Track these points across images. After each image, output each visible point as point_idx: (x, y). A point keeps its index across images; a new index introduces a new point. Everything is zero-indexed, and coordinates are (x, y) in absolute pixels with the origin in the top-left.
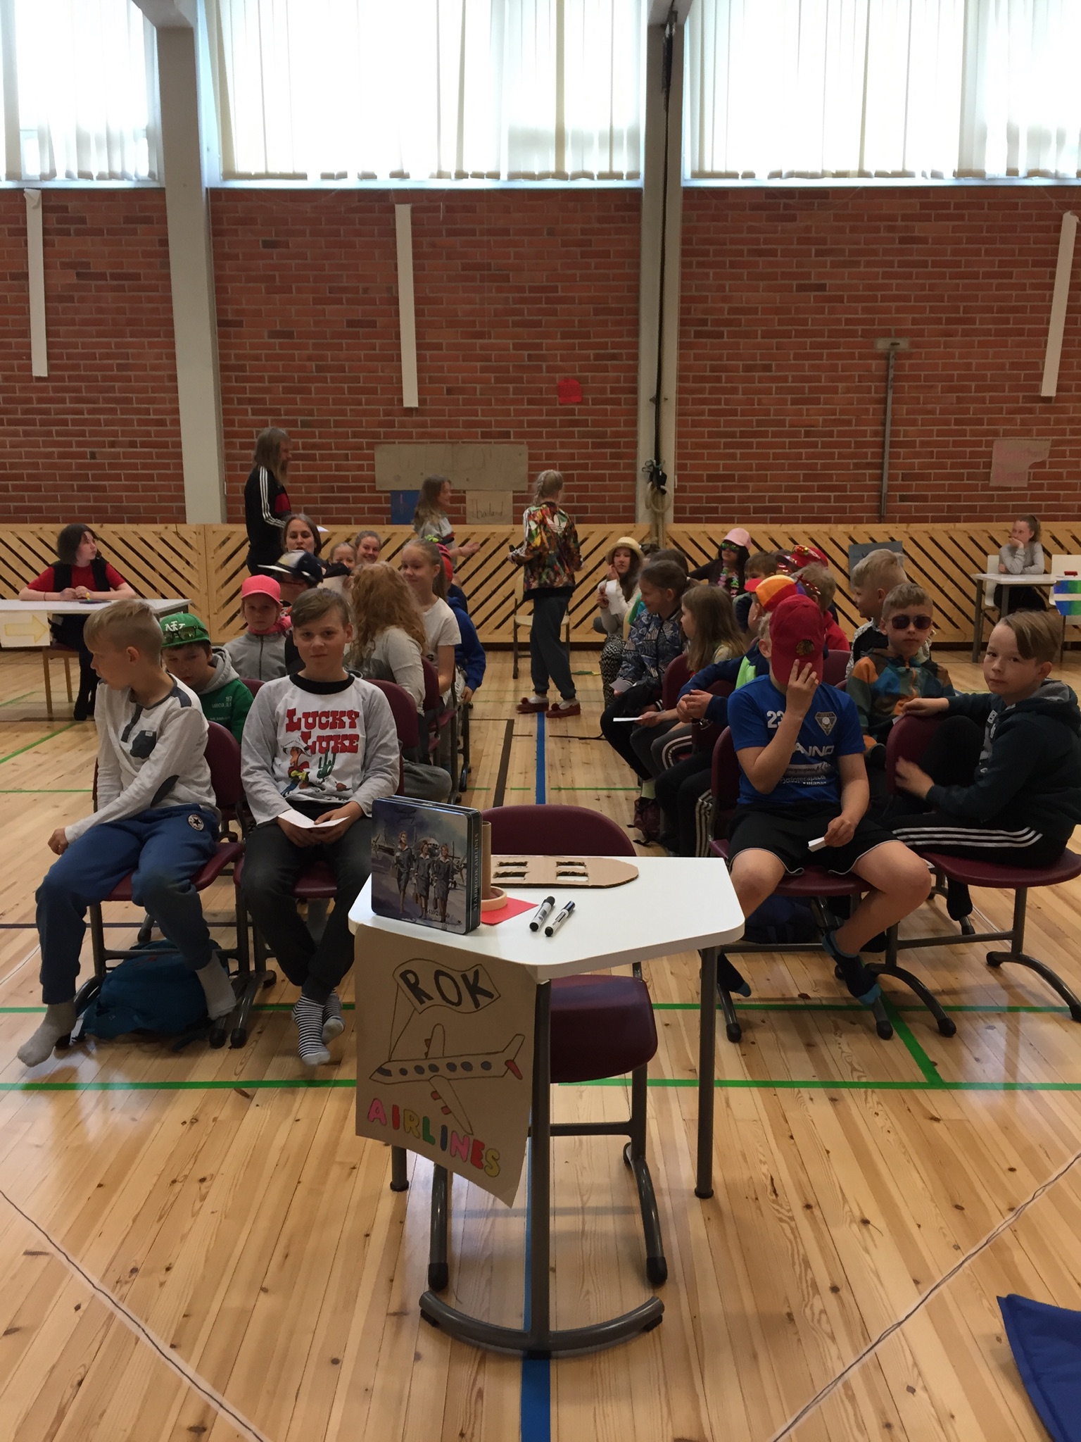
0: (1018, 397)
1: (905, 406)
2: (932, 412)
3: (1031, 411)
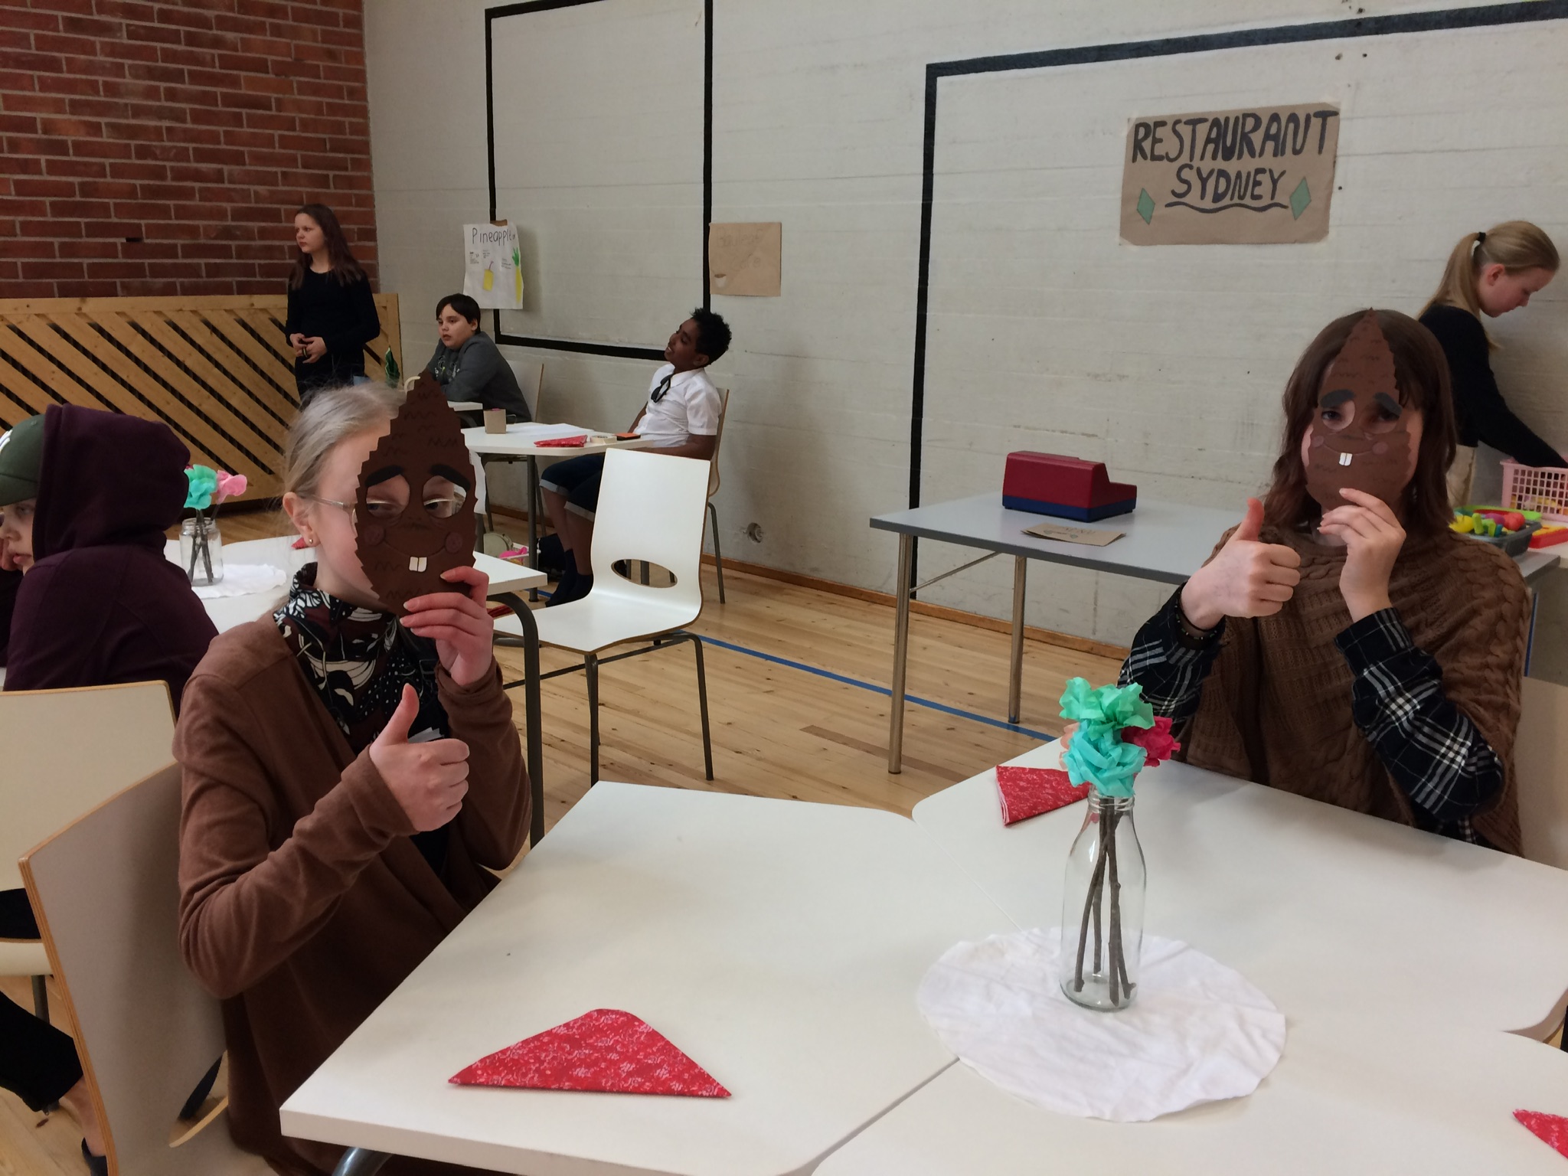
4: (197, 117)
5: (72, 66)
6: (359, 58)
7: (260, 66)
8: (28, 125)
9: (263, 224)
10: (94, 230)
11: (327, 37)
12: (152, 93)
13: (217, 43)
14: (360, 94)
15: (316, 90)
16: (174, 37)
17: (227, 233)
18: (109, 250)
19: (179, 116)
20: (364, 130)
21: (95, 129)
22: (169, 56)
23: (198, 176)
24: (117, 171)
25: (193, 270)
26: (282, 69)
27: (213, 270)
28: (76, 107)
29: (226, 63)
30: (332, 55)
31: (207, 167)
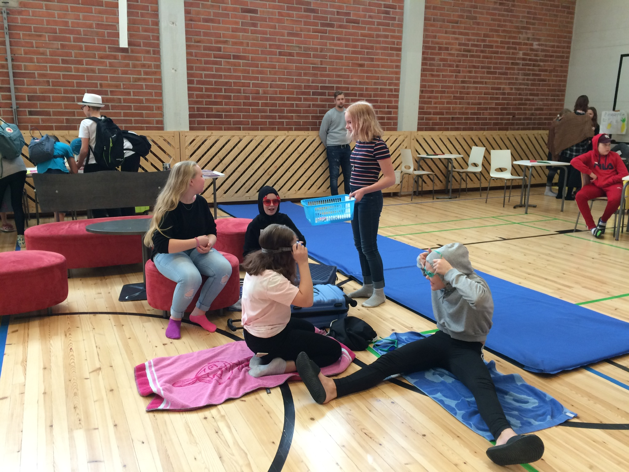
0: (105, 47)
1: (23, 48)
2: (43, 54)
3: (115, 57)
4: (532, 85)
5: (511, 74)
6: (567, 67)
7: (546, 71)
8: (499, 89)
9: (540, 112)
10: (508, 114)
11: (562, 62)
12: (524, 79)
14: (566, 76)
15: (557, 76)
16: (530, 65)
17: (532, 114)
18: (509, 119)
19: (527, 85)
21: (511, 89)
22: (529, 70)
23: (529, 100)
24: (514, 99)
25: (523, 124)
26: (551, 71)
27: (528, 124)
28: (510, 84)
29: (540, 70)
30: (562, 67)
31: (531, 97)
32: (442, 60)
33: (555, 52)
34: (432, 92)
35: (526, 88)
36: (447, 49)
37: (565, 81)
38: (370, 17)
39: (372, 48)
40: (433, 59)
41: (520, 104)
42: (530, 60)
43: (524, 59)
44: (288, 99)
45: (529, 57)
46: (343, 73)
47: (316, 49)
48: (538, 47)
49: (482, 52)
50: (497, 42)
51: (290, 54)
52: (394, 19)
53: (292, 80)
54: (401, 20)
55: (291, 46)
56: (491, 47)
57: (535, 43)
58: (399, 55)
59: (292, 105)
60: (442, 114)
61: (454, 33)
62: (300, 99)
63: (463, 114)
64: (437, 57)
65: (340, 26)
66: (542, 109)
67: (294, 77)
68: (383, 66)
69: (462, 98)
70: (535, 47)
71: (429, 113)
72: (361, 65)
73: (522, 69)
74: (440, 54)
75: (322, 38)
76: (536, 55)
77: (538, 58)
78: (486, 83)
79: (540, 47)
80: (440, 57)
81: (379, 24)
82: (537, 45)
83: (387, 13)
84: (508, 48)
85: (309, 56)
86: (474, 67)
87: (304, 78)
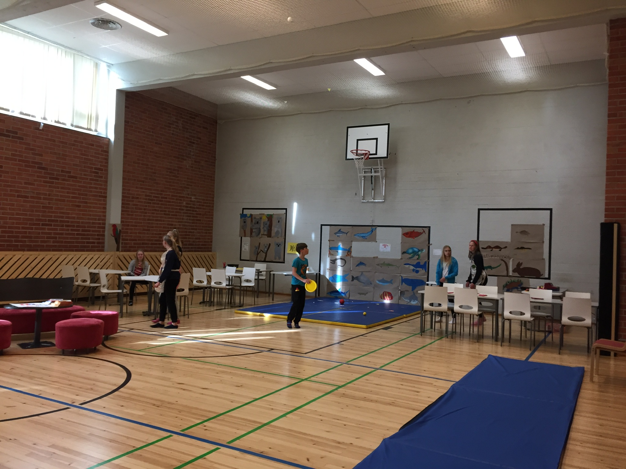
4: (193, 223)
5: (179, 216)
6: (213, 213)
7: (200, 214)
8: (172, 225)
11: (209, 209)
12: (187, 219)
13: (196, 211)
14: (212, 218)
15: (207, 218)
16: (190, 210)
17: (194, 242)
19: (190, 223)
20: (212, 224)
21: (180, 225)
22: (190, 213)
25: (189, 248)
26: (203, 215)
27: (192, 248)
28: (179, 222)
29: (197, 214)
30: (209, 212)
31: (192, 231)
32: (134, 205)
33: (205, 203)
34: (128, 225)
35: (189, 225)
36: (138, 198)
37: (212, 221)
38: (85, 175)
39: (86, 195)
40: (129, 204)
41: (186, 235)
42: (190, 207)
43: (187, 207)
44: (23, 228)
45: (189, 206)
46: (65, 211)
47: (45, 194)
48: (194, 200)
49: (160, 201)
50: (169, 195)
51: (27, 197)
52: (101, 177)
53: (26, 215)
54: (106, 178)
55: (27, 191)
56: (166, 198)
57: (193, 197)
58: (105, 201)
59: (25, 233)
60: (135, 240)
61: (142, 188)
62: (32, 229)
63: (150, 240)
64: (131, 203)
65: (64, 180)
66: (199, 239)
67: (28, 213)
68: (94, 207)
69: (149, 230)
70: (193, 200)
71: (127, 240)
72: (79, 206)
73: (186, 213)
74: (133, 201)
75: (50, 187)
76: (194, 205)
77: (195, 206)
78: (164, 221)
79: (196, 200)
80: (133, 203)
81: (91, 180)
82: (194, 198)
83: (97, 173)
84: (177, 199)
85: (40, 198)
86: (155, 210)
87: (36, 213)
